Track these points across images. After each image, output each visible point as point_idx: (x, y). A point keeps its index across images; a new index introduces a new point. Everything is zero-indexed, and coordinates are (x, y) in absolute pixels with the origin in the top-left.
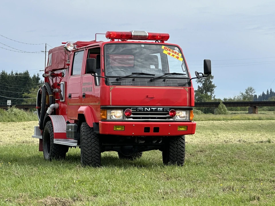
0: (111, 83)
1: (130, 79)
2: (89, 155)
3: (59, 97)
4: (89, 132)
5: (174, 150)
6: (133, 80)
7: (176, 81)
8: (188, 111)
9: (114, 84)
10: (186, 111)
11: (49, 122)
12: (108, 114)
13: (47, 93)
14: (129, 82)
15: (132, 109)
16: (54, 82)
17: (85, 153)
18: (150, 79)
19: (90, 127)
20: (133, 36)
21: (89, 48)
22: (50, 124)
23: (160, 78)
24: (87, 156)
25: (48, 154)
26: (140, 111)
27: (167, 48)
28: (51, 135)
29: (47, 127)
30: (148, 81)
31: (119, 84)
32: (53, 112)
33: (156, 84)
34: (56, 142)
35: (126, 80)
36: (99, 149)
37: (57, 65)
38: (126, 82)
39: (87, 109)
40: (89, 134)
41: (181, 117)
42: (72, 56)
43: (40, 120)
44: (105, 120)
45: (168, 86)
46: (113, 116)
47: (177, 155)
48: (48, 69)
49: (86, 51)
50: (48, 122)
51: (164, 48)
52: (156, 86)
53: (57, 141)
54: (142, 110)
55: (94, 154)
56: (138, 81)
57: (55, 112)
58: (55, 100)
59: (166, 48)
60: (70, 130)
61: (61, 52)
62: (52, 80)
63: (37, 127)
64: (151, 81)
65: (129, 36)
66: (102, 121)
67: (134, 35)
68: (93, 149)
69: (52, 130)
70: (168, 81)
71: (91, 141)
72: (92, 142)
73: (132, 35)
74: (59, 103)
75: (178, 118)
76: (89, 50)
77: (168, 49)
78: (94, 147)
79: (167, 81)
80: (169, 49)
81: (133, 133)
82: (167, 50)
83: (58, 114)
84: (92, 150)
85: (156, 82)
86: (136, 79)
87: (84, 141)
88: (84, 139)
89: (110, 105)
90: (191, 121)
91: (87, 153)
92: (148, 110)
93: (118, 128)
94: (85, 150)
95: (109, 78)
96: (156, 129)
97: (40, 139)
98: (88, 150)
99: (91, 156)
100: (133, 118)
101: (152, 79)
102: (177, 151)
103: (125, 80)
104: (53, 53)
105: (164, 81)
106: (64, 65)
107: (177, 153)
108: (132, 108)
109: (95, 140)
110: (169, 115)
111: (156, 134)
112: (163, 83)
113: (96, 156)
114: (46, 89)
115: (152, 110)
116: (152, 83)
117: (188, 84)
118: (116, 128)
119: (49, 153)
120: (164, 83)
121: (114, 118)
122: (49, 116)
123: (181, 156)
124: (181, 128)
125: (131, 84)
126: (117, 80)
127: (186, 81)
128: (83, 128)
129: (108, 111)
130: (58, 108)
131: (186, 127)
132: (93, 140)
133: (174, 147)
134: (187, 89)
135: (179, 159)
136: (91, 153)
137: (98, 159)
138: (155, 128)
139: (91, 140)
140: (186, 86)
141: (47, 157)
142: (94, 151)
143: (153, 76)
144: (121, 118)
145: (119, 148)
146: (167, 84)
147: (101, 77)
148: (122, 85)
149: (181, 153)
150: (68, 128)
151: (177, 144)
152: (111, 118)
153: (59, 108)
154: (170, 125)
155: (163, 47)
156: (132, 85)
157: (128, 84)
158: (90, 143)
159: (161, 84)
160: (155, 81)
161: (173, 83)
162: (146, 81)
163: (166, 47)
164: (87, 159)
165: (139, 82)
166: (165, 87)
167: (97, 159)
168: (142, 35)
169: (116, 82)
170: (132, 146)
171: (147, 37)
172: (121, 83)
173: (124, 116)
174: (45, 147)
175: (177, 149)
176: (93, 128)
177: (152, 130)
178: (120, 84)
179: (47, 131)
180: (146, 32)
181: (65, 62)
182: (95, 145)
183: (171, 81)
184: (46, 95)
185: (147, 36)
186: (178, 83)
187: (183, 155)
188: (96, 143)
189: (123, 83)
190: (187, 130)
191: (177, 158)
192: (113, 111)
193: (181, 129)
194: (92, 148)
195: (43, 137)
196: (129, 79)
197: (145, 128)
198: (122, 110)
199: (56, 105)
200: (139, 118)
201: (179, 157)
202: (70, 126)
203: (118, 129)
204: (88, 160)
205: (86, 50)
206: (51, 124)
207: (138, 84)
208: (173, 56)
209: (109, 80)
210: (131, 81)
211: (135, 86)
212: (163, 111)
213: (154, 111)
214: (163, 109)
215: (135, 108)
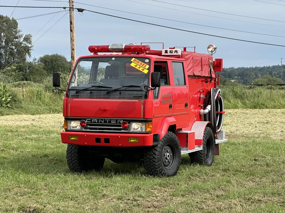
0: (71, 96)
1: (88, 92)
6: (91, 93)
7: (132, 94)
8: (144, 123)
9: (73, 96)
10: (142, 123)
12: (69, 125)
14: (87, 94)
15: (88, 121)
18: (106, 92)
23: (116, 90)
26: (94, 122)
27: (137, 60)
31: (77, 97)
35: (84, 93)
44: (66, 130)
45: (123, 98)
47: (150, 165)
52: (111, 98)
54: (97, 122)
55: (74, 160)
56: (95, 93)
59: (136, 60)
67: (110, 48)
68: (73, 155)
70: (124, 94)
80: (139, 61)
82: (136, 62)
85: (112, 95)
89: (68, 117)
92: (102, 121)
95: (71, 91)
96: (107, 140)
100: (90, 129)
101: (109, 91)
102: (150, 162)
103: (83, 93)
105: (120, 93)
111: (107, 145)
112: (118, 95)
113: (75, 162)
115: (105, 122)
116: (108, 96)
117: (144, 96)
125: (88, 96)
127: (144, 93)
129: (68, 121)
131: (137, 139)
133: (147, 158)
134: (142, 101)
138: (105, 139)
140: (142, 99)
142: (73, 157)
144: (79, 128)
146: (122, 97)
148: (79, 97)
152: (70, 128)
154: (119, 137)
155: (133, 59)
156: (88, 97)
157: (85, 96)
160: (111, 93)
161: (128, 95)
162: (103, 93)
165: (96, 95)
169: (75, 94)
171: (123, 50)
172: (79, 95)
175: (150, 159)
177: (103, 141)
182: (74, 152)
185: (123, 48)
186: (134, 95)
189: (81, 96)
196: (87, 92)
197: (96, 139)
198: (80, 121)
200: (96, 129)
207: (94, 96)
208: (139, 68)
209: (70, 93)
210: (89, 94)
211: (91, 98)
212: (117, 123)
213: (107, 122)
214: (117, 121)
215: (90, 120)
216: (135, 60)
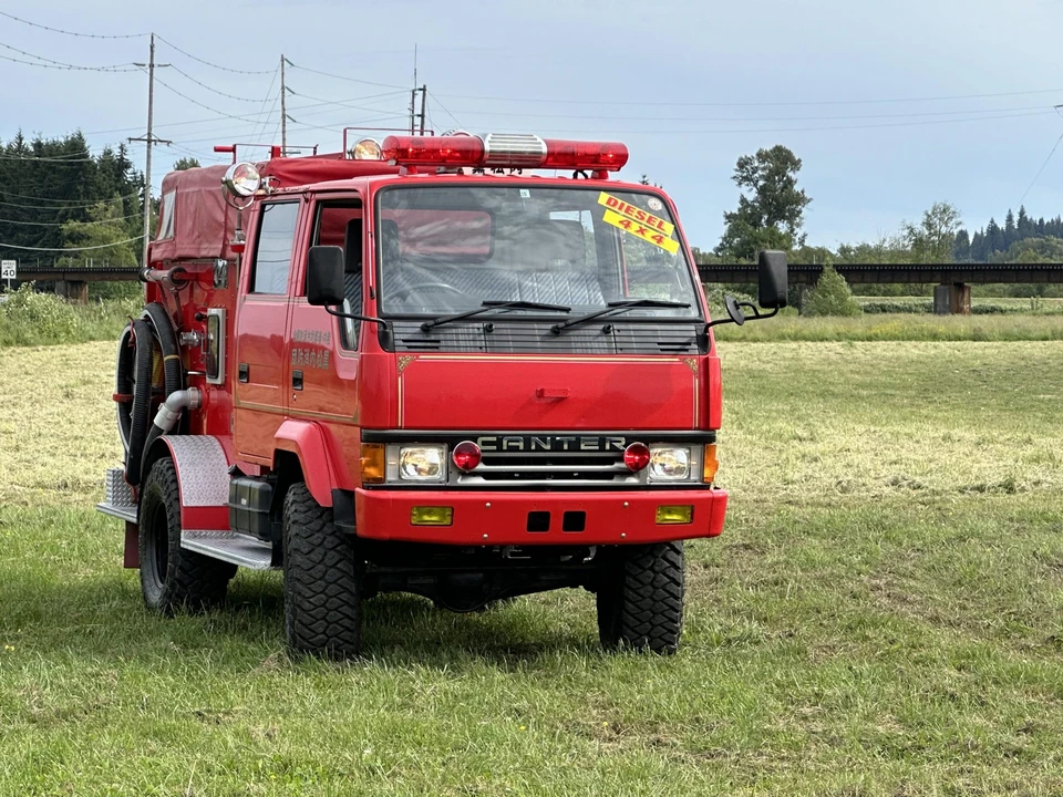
0: (402, 343)
1: (476, 325)
2: (318, 613)
3: (202, 366)
4: (315, 525)
5: (641, 591)
6: (488, 330)
7: (651, 333)
8: (697, 449)
9: (412, 345)
10: (690, 449)
11: (161, 464)
12: (392, 462)
13: (154, 345)
14: (471, 337)
15: (484, 443)
16: (184, 302)
17: (299, 606)
18: (550, 326)
19: (318, 505)
20: (486, 156)
21: (319, 196)
22: (168, 470)
23: (591, 320)
24: (307, 619)
25: (160, 585)
26: (510, 449)
27: (620, 201)
28: (172, 516)
29: (153, 480)
30: (544, 333)
31: (434, 347)
32: (177, 421)
33: (573, 345)
34: (188, 544)
35: (460, 331)
36: (353, 590)
37: (194, 242)
38: (461, 337)
39: (309, 436)
40: (318, 531)
41: (669, 471)
42: (254, 217)
43: (128, 449)
44: (377, 484)
45: (622, 351)
46: (410, 469)
47: (652, 612)
48: (160, 250)
49: (307, 205)
50: (160, 461)
51: (608, 202)
52: (574, 351)
53: (195, 537)
54: (522, 447)
55: (336, 609)
56: (504, 332)
57: (187, 423)
58: (186, 375)
59: (616, 203)
60: (244, 501)
61: (210, 192)
62: (177, 295)
63: (116, 474)
64: (556, 332)
65: (474, 156)
66: (367, 488)
67: (491, 152)
68: (333, 589)
69: (174, 496)
70: (622, 333)
71: (323, 559)
72: (328, 562)
73: (483, 152)
74: (202, 387)
75: (656, 474)
76: (318, 202)
77: (622, 205)
78: (335, 582)
79: (616, 333)
80: (627, 204)
81: (486, 535)
82: (620, 208)
83: (198, 432)
84: (326, 595)
85: (576, 336)
86: (499, 325)
87: (299, 559)
88: (296, 550)
89: (396, 428)
90: (706, 487)
91: (307, 606)
92: (542, 444)
93: (429, 513)
94: (299, 593)
95: (395, 324)
96: (575, 520)
97: (127, 522)
98: (312, 594)
99: (324, 618)
100: (487, 475)
101: (561, 325)
102: (655, 597)
103: (454, 331)
104: (182, 194)
105: (606, 331)
106: (221, 246)
107: (653, 605)
108: (480, 439)
109: (337, 557)
110: (623, 465)
111: (574, 537)
112: (600, 339)
113: (341, 616)
114: (151, 329)
115: (557, 446)
116: (558, 343)
117: (697, 343)
118: (421, 514)
119: (162, 582)
120: (605, 339)
121: (411, 475)
122: (164, 438)
123: (666, 613)
124: (669, 513)
125: (478, 344)
126: (426, 330)
127: (691, 331)
128: (293, 508)
129: (390, 449)
130: (200, 406)
131: (689, 511)
132: (332, 557)
133: (641, 582)
134: (694, 364)
135: (660, 625)
136: (323, 605)
137: (352, 628)
138: (568, 516)
139: (325, 554)
140: (690, 352)
141: (155, 596)
142: (335, 596)
143: (564, 314)
144: (439, 476)
145: (432, 581)
146: (619, 345)
147: (365, 320)
148: (444, 349)
149: (668, 605)
150: (236, 494)
151: (652, 569)
152: (400, 476)
153: (203, 405)
154: (626, 504)
155: (603, 198)
156: (481, 348)
157: (468, 344)
158: (320, 567)
159: (593, 345)
160: (571, 333)
161: (638, 339)
162: (537, 332)
163: (612, 196)
164: (310, 629)
165: (510, 338)
166: (611, 355)
167: (347, 629)
168: (524, 152)
170: (481, 575)
171: (544, 158)
172: (438, 341)
173: (450, 467)
174: (148, 556)
175: (654, 587)
176: (331, 509)
177: (557, 522)
178: (437, 347)
179: (154, 496)
180: (539, 140)
181: (225, 235)
182: (340, 574)
183: (632, 333)
184: (151, 353)
185: (541, 153)
186: (661, 340)
187: (677, 612)
188: (345, 569)
189: (450, 344)
190: (692, 518)
191: (651, 623)
192: (409, 450)
193: (668, 517)
194: (327, 587)
195: (138, 518)
196: (471, 325)
197: (532, 516)
198: (445, 446)
199: (192, 395)
200: (510, 475)
201: (660, 619)
202: (244, 487)
203: (426, 518)
204: (313, 631)
205: (307, 200)
206: (170, 472)
207: (506, 344)
208: (643, 234)
209: (395, 330)
210: (480, 334)
211: (493, 353)
212: (602, 449)
213: (566, 447)
214: (602, 441)
215: (494, 439)
216: (610, 200)
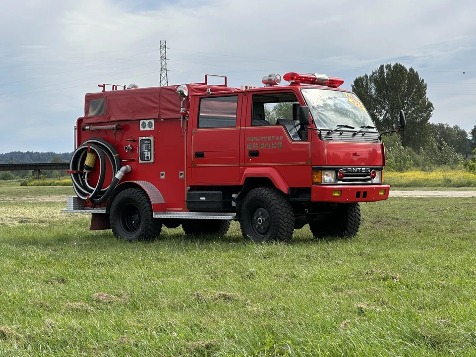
0: (324, 138)
1: (338, 132)
3: (130, 158)
6: (341, 134)
7: (371, 136)
10: (380, 172)
11: (132, 189)
12: (323, 176)
14: (338, 136)
19: (284, 193)
23: (360, 131)
26: (349, 172)
30: (351, 135)
35: (336, 134)
37: (129, 115)
39: (272, 171)
44: (319, 183)
48: (93, 119)
49: (245, 96)
51: (348, 96)
53: (157, 214)
54: (351, 171)
56: (344, 135)
58: (123, 161)
60: (204, 199)
63: (74, 198)
66: (315, 185)
70: (366, 136)
73: (316, 79)
74: (132, 164)
75: (374, 180)
76: (253, 95)
81: (348, 200)
85: (358, 137)
89: (325, 165)
92: (355, 170)
95: (322, 132)
97: (92, 213)
104: (113, 99)
108: (343, 169)
110: (369, 177)
115: (358, 171)
116: (355, 138)
117: (379, 139)
118: (334, 193)
120: (363, 137)
126: (328, 134)
127: (377, 136)
129: (323, 172)
130: (132, 171)
144: (333, 181)
146: (366, 139)
150: (195, 196)
151: (354, 211)
152: (325, 181)
156: (341, 140)
158: (285, 213)
161: (369, 138)
165: (346, 137)
166: (366, 142)
169: (328, 136)
171: (328, 81)
172: (332, 137)
173: (336, 178)
176: (287, 194)
186: (373, 138)
189: (335, 138)
192: (326, 173)
198: (334, 171)
199: (128, 167)
202: (203, 193)
211: (344, 141)
212: (366, 172)
214: (366, 169)
215: (346, 169)
